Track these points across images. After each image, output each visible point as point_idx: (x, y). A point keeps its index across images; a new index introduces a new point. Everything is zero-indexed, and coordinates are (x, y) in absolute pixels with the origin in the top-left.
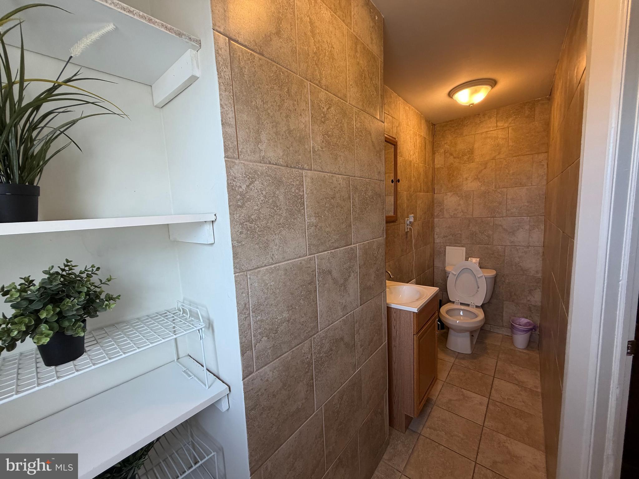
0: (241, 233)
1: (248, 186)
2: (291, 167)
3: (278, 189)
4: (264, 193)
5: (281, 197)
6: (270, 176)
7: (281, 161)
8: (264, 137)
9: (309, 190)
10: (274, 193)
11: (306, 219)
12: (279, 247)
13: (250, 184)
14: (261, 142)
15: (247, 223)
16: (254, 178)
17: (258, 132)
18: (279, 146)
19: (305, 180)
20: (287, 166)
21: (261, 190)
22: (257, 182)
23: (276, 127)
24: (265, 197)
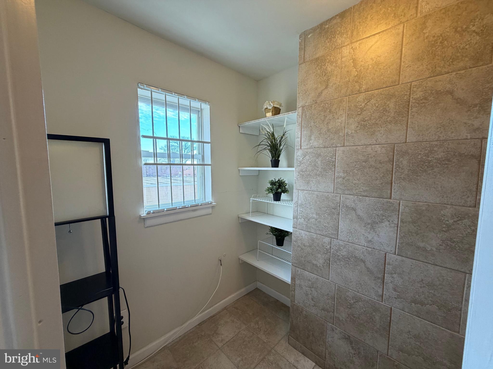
0: (298, 175)
1: (303, 158)
2: (327, 147)
3: (318, 158)
4: (310, 160)
5: (319, 162)
6: (314, 153)
7: (321, 146)
8: (313, 138)
9: (339, 158)
10: (315, 160)
11: (336, 173)
12: (315, 184)
13: (304, 157)
14: (311, 140)
15: (301, 172)
16: (306, 155)
17: (310, 136)
18: (321, 139)
19: (338, 153)
20: (325, 147)
21: (309, 160)
22: (307, 156)
23: (320, 130)
24: (310, 162)
